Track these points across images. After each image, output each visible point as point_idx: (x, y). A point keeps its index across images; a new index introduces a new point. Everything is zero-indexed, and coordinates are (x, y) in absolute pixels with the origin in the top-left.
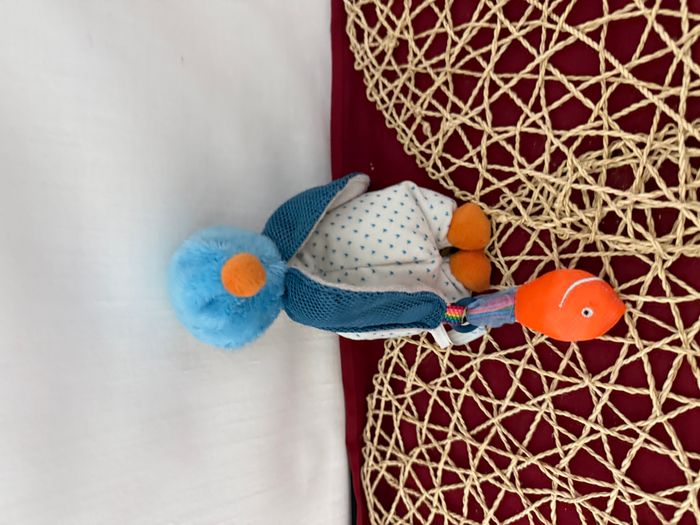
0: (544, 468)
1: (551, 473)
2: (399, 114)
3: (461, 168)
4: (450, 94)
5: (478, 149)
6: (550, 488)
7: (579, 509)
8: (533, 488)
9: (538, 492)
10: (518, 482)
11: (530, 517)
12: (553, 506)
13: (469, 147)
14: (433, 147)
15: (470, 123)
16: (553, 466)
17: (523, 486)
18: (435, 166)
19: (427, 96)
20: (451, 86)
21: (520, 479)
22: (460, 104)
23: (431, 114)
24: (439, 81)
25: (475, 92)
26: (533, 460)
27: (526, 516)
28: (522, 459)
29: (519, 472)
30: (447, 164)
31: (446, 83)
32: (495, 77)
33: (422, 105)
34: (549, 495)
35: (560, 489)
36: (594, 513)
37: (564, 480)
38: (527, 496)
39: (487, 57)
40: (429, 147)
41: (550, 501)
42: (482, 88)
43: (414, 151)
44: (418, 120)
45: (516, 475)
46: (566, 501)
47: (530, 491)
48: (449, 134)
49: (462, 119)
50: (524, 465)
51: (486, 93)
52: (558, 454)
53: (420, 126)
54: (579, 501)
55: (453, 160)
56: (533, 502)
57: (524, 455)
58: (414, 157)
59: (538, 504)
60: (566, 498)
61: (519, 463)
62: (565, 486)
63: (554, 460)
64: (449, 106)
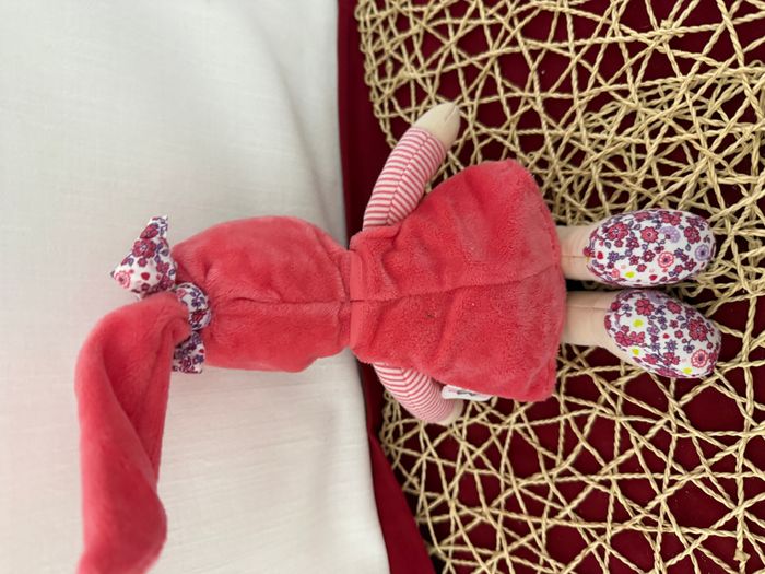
0: (597, 381)
1: (604, 387)
2: (373, 42)
3: (399, 118)
4: (417, 46)
5: (418, 108)
6: (595, 401)
7: (618, 428)
8: (577, 397)
9: (582, 402)
10: (563, 389)
11: (563, 424)
12: (591, 420)
13: (414, 102)
14: (388, 86)
15: (420, 82)
16: (609, 381)
17: (566, 394)
18: (382, 106)
19: (400, 37)
20: (421, 40)
21: (567, 386)
22: (421, 60)
23: (397, 56)
24: (414, 29)
25: (435, 56)
26: (589, 372)
27: (558, 423)
28: (576, 367)
29: (568, 379)
30: (391, 108)
31: (418, 35)
32: (454, 51)
33: (393, 45)
34: (591, 408)
35: (606, 405)
36: (632, 435)
37: (614, 397)
38: (567, 403)
39: (456, 27)
40: (384, 85)
41: (589, 415)
42: (441, 56)
43: (371, 83)
44: (384, 57)
45: (563, 381)
46: (607, 417)
47: (573, 400)
48: (403, 83)
49: (416, 75)
50: (578, 374)
51: (442, 61)
52: (618, 372)
53: (384, 63)
54: (621, 420)
55: (397, 108)
56: (571, 410)
57: (580, 364)
58: (369, 88)
59: (576, 414)
60: (608, 414)
61: (572, 370)
62: (612, 403)
63: (611, 377)
64: (413, 57)
